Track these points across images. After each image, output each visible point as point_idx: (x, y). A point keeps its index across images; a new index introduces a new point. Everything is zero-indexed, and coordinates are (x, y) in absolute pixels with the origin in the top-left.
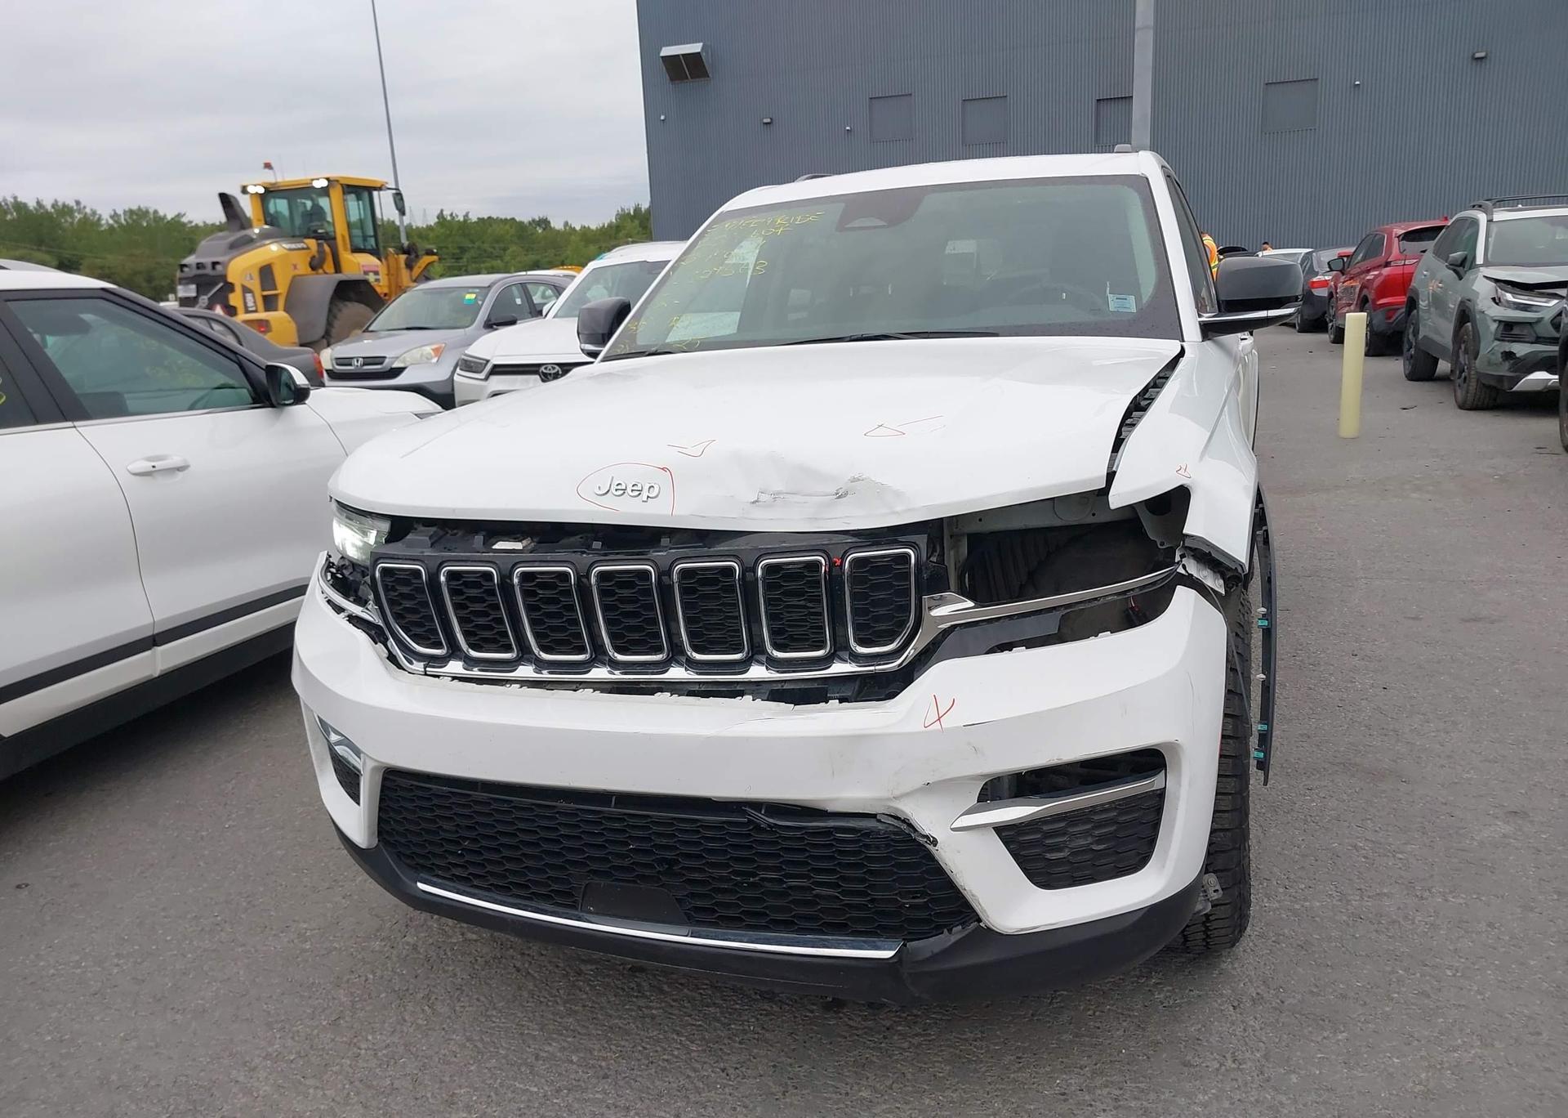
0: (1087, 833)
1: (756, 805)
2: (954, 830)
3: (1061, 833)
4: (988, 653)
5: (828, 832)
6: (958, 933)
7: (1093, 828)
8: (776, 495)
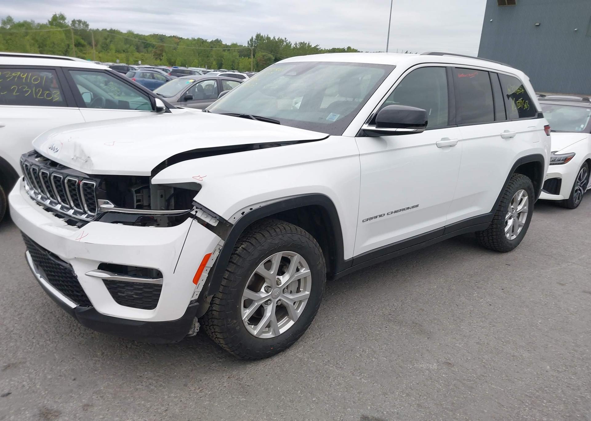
0: (131, 290)
2: (86, 275)
3: (123, 287)
4: (112, 223)
6: (86, 308)
7: (134, 289)
8: (77, 158)
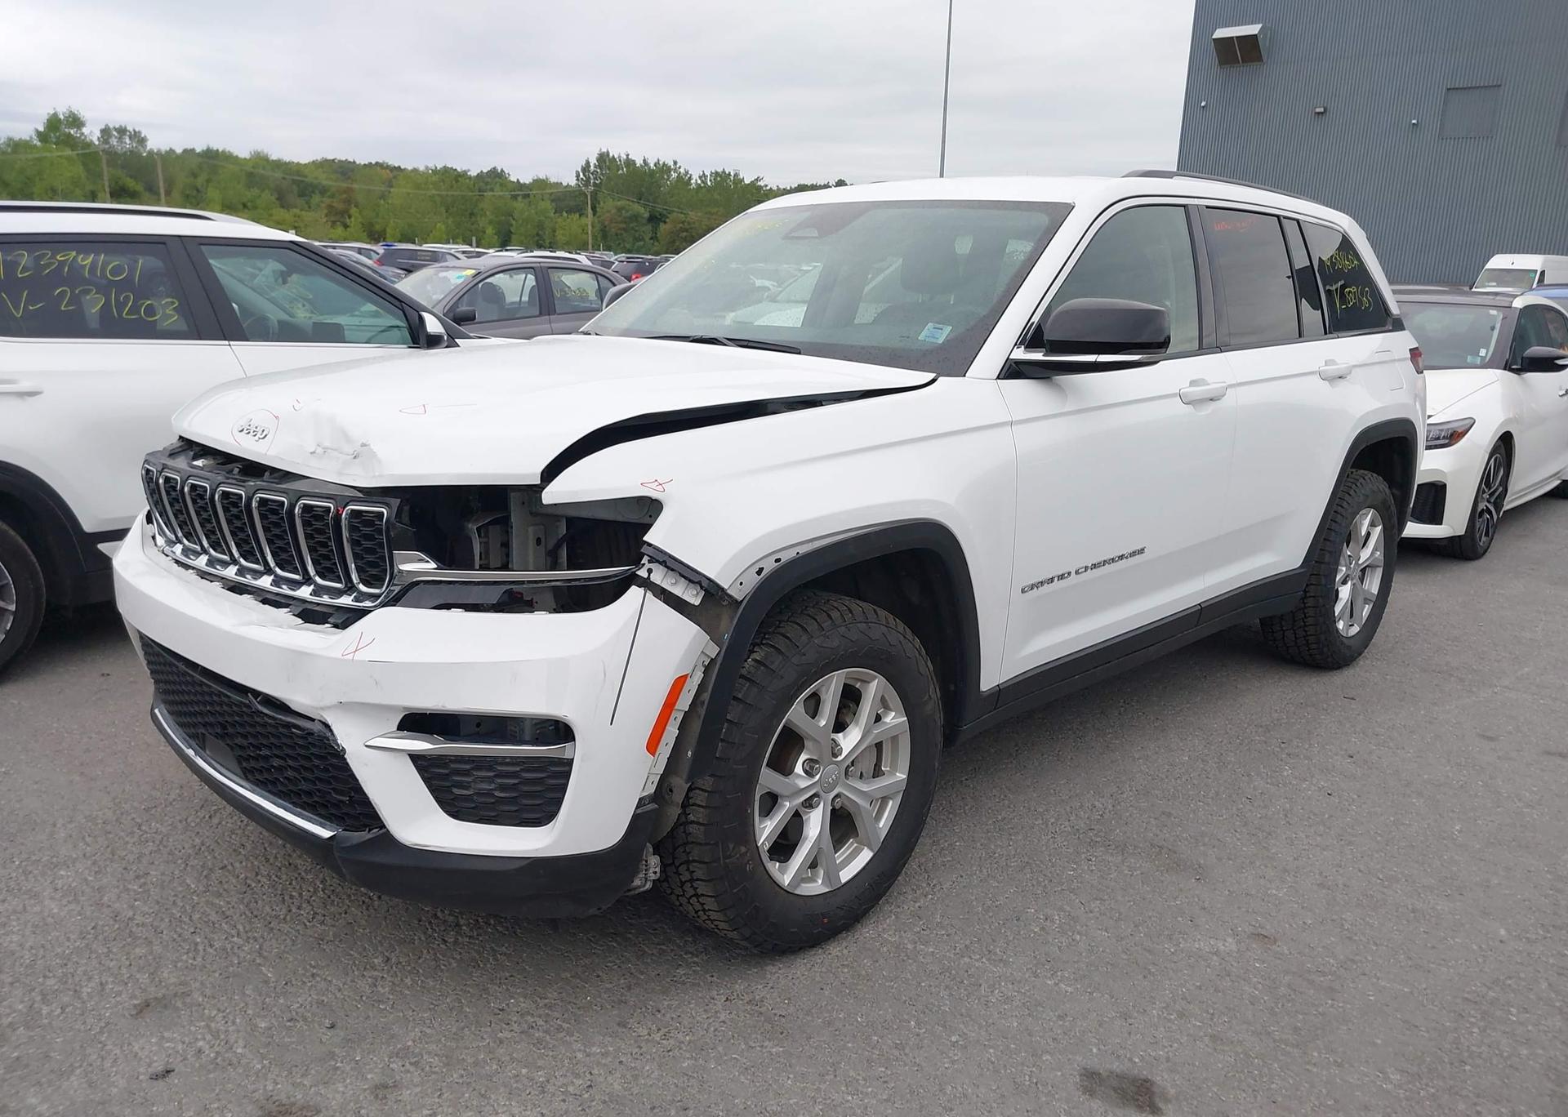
0: (490, 780)
1: (256, 693)
2: (366, 746)
3: (467, 773)
4: (434, 608)
5: (289, 726)
6: (365, 836)
7: (495, 776)
8: (325, 450)
